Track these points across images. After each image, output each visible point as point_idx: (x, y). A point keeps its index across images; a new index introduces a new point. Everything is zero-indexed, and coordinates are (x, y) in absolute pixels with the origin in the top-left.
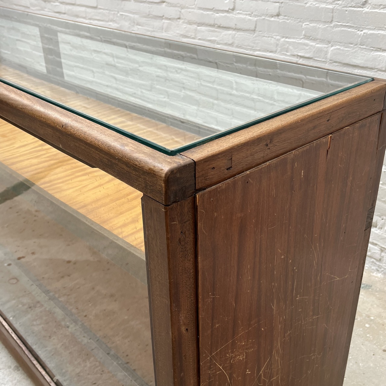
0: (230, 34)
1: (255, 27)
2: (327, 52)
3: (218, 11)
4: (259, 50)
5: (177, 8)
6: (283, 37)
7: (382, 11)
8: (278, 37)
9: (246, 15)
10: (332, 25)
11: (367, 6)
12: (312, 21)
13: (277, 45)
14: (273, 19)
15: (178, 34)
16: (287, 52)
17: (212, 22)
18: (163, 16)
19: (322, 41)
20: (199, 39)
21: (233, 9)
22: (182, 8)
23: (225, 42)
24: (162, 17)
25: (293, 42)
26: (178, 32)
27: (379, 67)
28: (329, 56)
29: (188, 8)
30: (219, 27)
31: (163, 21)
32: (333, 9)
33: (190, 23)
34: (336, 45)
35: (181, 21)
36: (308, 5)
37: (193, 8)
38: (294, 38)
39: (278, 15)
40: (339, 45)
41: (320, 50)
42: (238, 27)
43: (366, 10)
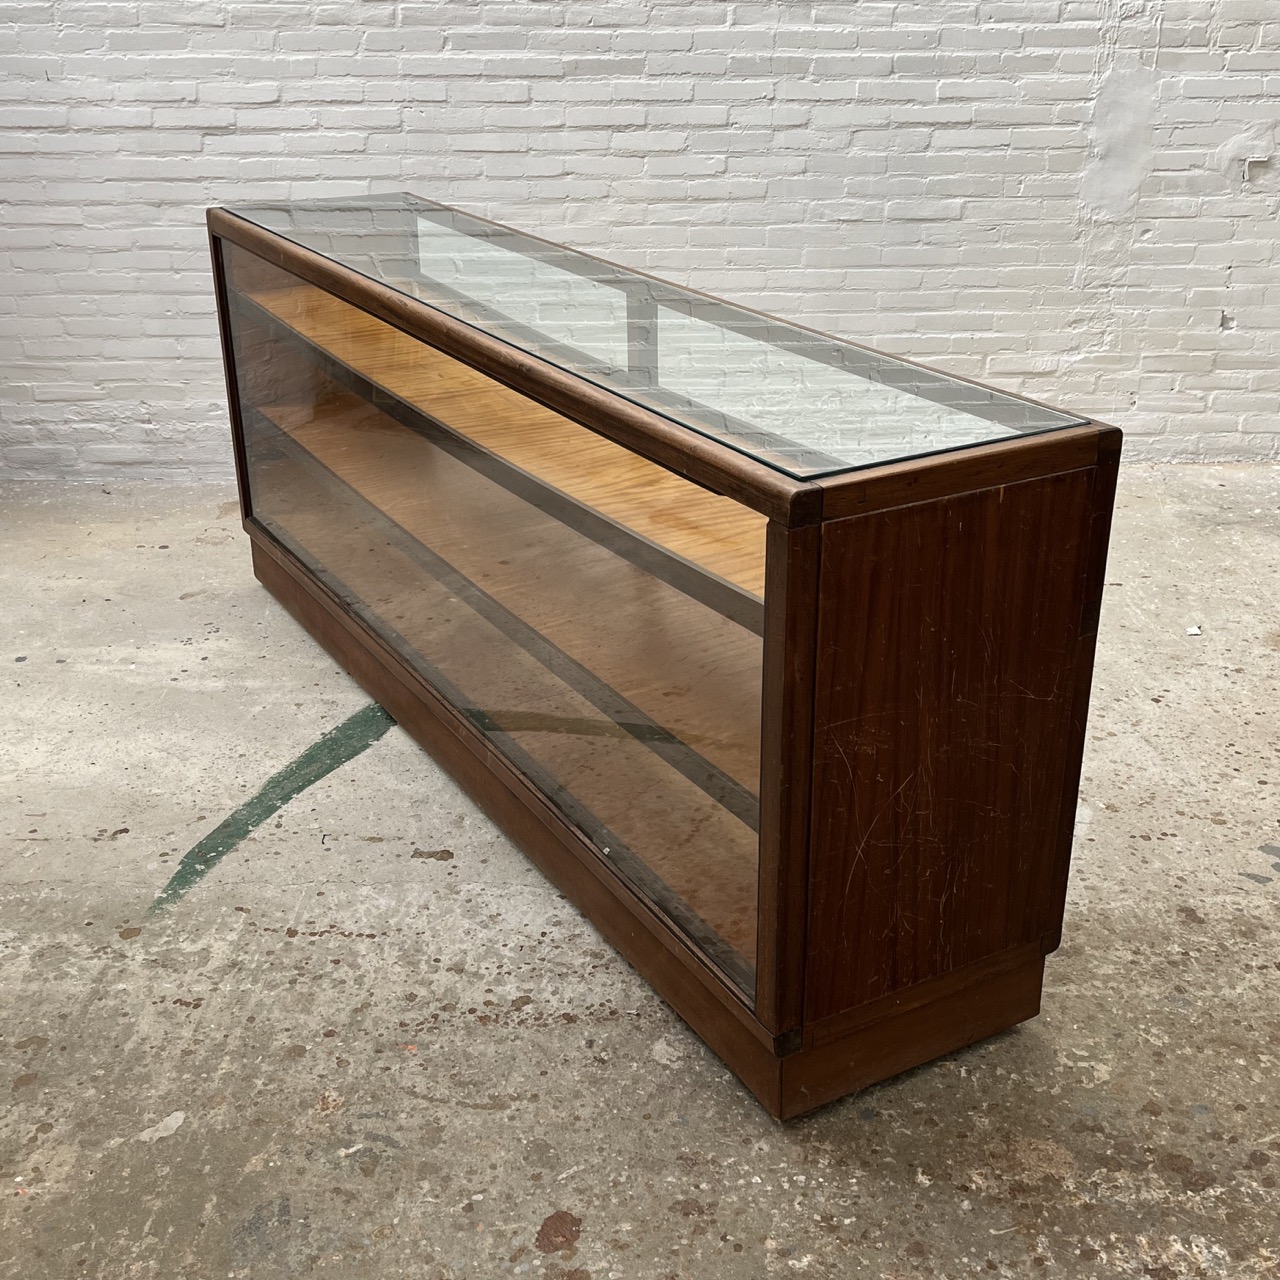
0: (718, 208)
1: (767, 192)
2: (882, 210)
3: (693, 177)
4: (775, 223)
5: (601, 181)
6: (814, 200)
7: (948, 154)
8: (805, 201)
9: (749, 177)
10: (887, 176)
11: (930, 149)
12: (858, 174)
13: (805, 211)
14: (796, 178)
15: (604, 221)
16: (821, 218)
17: (682, 195)
18: (567, 197)
19: (873, 197)
20: (652, 224)
21: (724, 172)
22: (613, 180)
23: (709, 220)
24: (563, 200)
25: (831, 204)
26: (603, 218)
27: (953, 215)
28: (886, 213)
29: (626, 178)
30: (697, 200)
31: (566, 204)
32: (886, 157)
33: (631, 201)
34: (895, 199)
35: (610, 200)
36: (849, 156)
37: (639, 178)
38: (831, 199)
39: (804, 173)
40: (898, 198)
41: (872, 208)
42: (733, 196)
43: (929, 154)
